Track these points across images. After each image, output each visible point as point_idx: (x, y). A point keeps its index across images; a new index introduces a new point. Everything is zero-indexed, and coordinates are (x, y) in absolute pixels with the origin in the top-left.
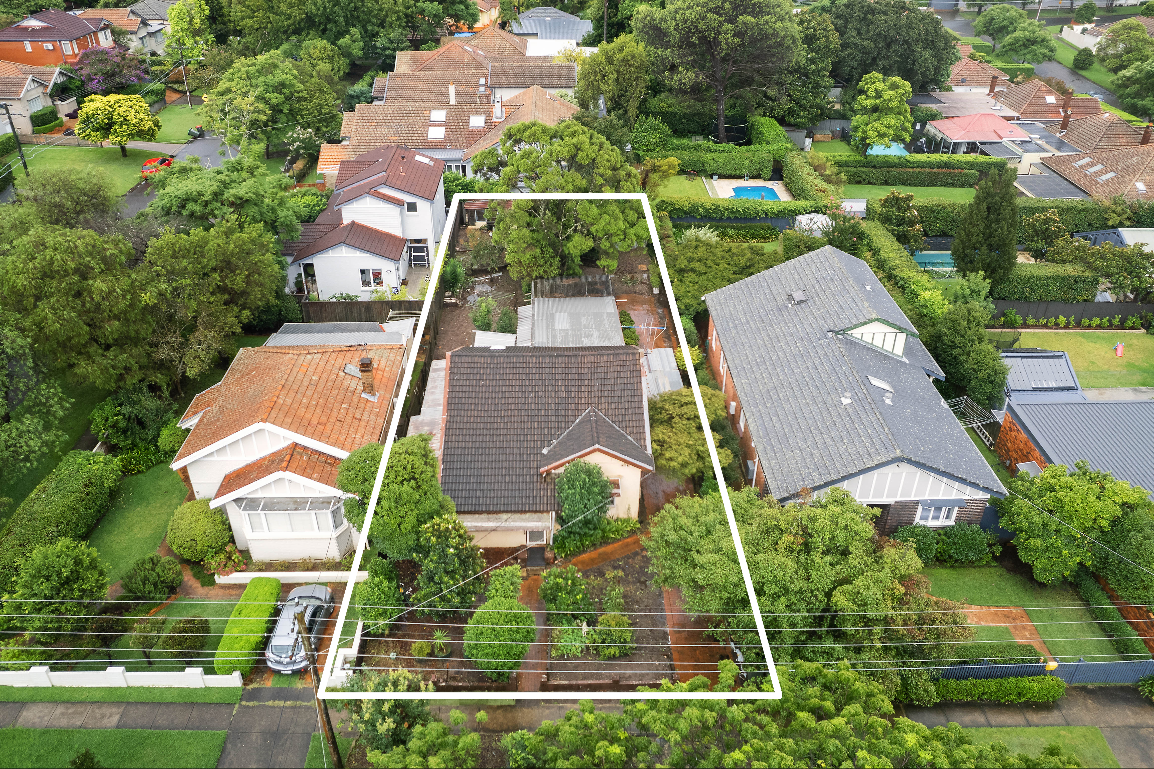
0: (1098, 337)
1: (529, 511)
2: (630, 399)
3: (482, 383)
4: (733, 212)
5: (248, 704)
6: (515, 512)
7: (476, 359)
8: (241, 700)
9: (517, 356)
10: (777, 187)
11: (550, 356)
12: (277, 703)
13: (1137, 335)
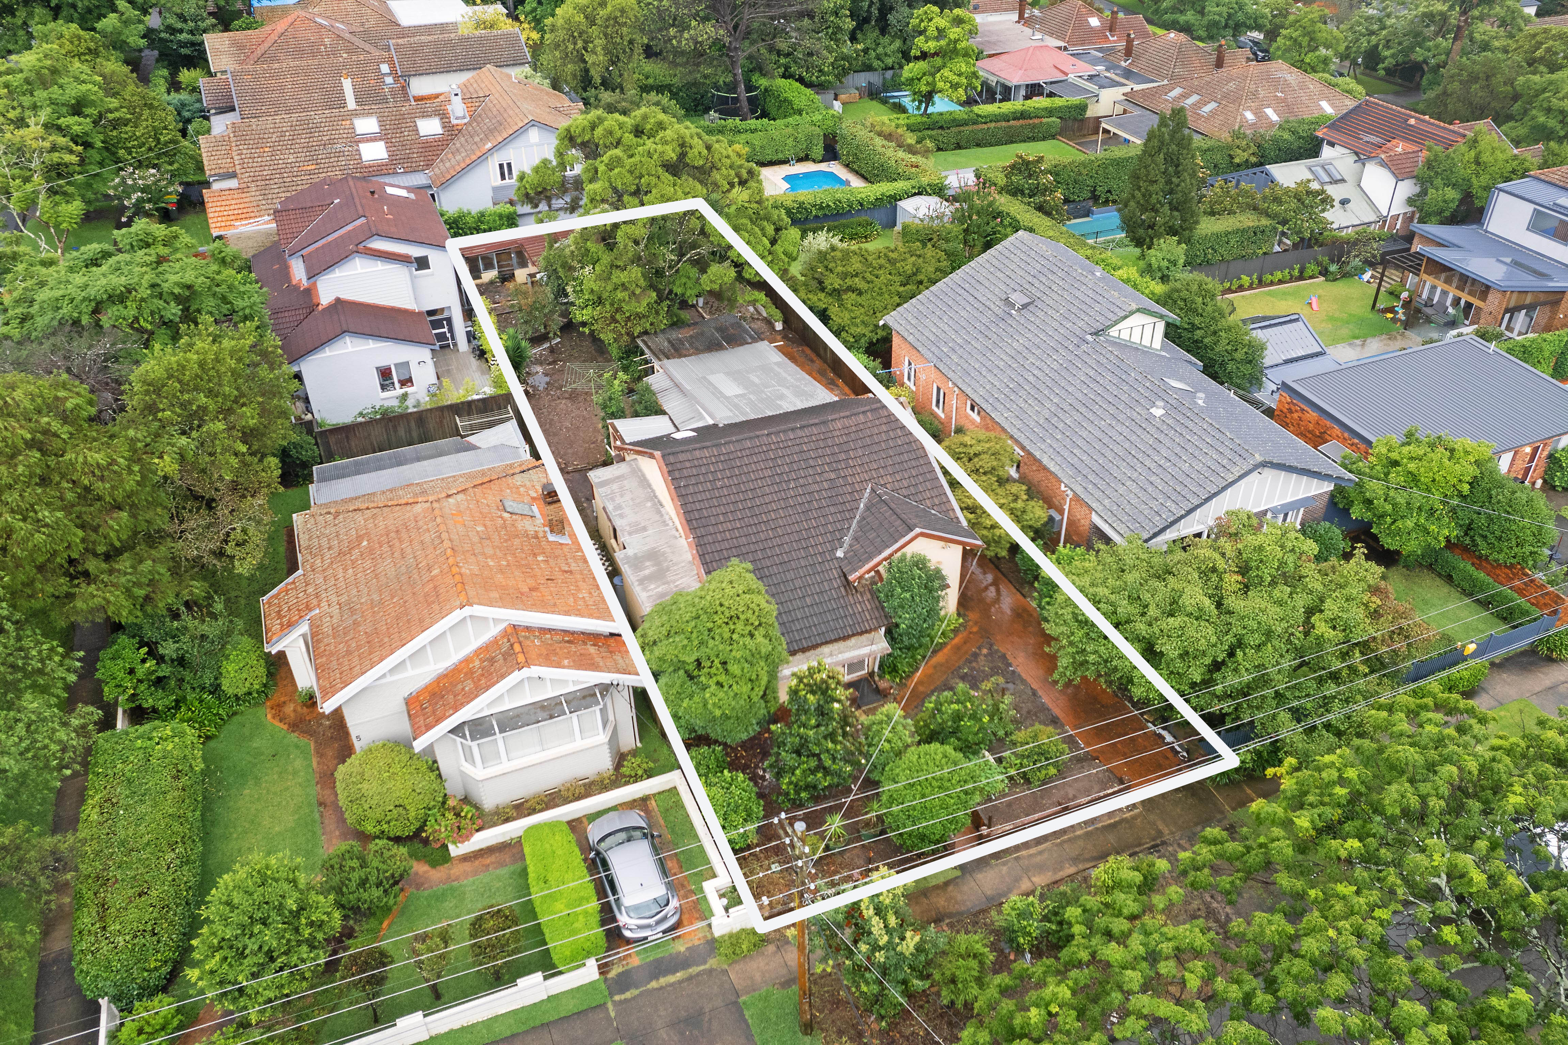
0: (1284, 294)
1: (854, 635)
2: (914, 463)
3: (719, 484)
4: (821, 208)
5: (623, 997)
6: (836, 640)
7: (697, 454)
8: (611, 995)
9: (750, 438)
10: (835, 168)
11: (792, 430)
12: (663, 981)
13: (1319, 285)
